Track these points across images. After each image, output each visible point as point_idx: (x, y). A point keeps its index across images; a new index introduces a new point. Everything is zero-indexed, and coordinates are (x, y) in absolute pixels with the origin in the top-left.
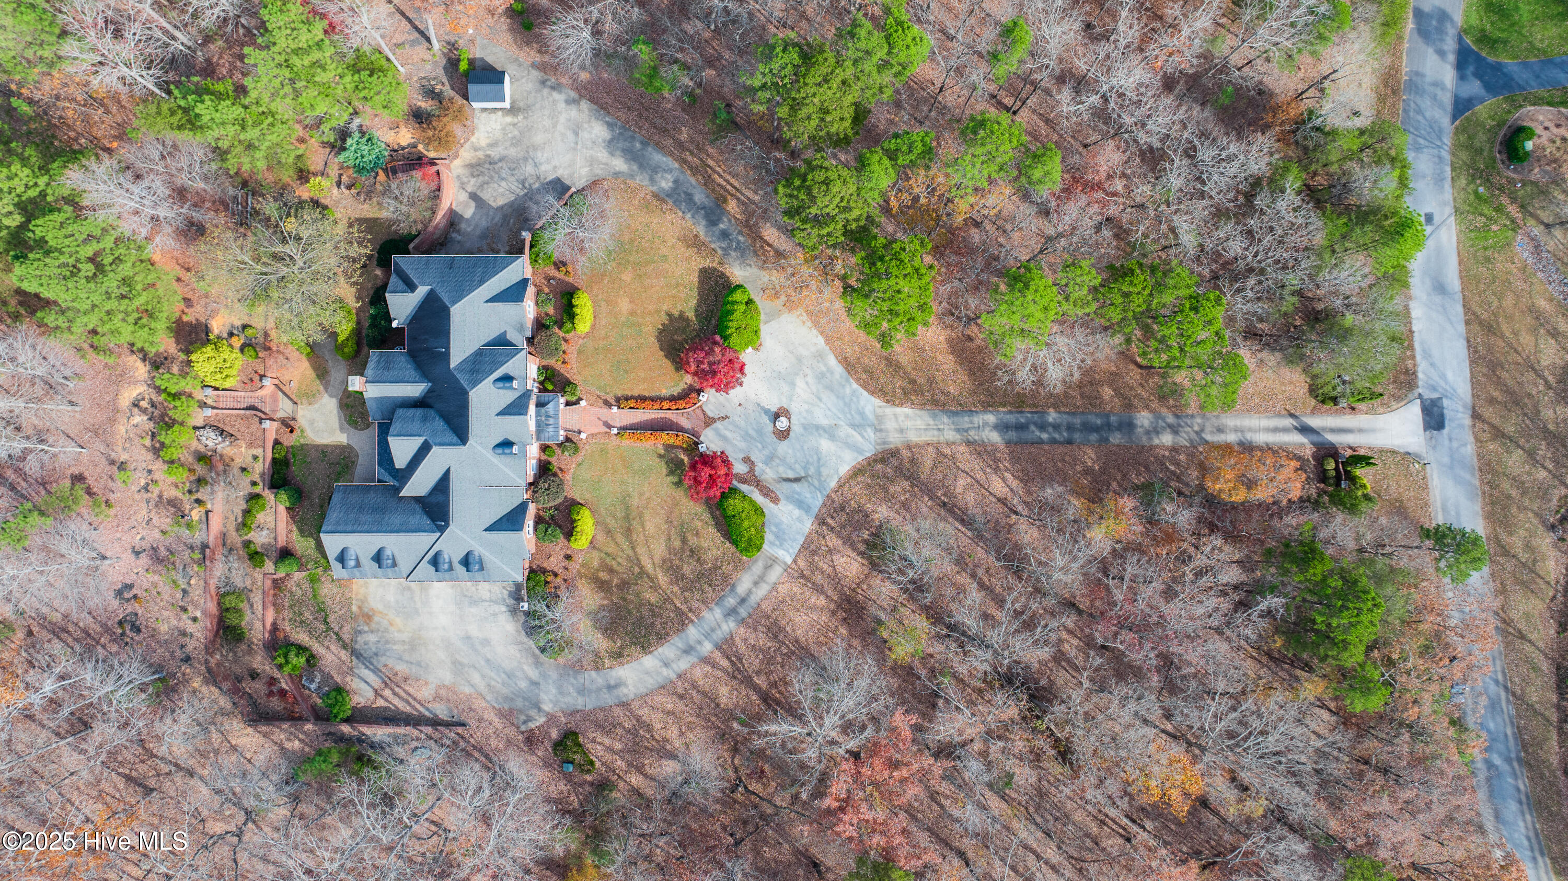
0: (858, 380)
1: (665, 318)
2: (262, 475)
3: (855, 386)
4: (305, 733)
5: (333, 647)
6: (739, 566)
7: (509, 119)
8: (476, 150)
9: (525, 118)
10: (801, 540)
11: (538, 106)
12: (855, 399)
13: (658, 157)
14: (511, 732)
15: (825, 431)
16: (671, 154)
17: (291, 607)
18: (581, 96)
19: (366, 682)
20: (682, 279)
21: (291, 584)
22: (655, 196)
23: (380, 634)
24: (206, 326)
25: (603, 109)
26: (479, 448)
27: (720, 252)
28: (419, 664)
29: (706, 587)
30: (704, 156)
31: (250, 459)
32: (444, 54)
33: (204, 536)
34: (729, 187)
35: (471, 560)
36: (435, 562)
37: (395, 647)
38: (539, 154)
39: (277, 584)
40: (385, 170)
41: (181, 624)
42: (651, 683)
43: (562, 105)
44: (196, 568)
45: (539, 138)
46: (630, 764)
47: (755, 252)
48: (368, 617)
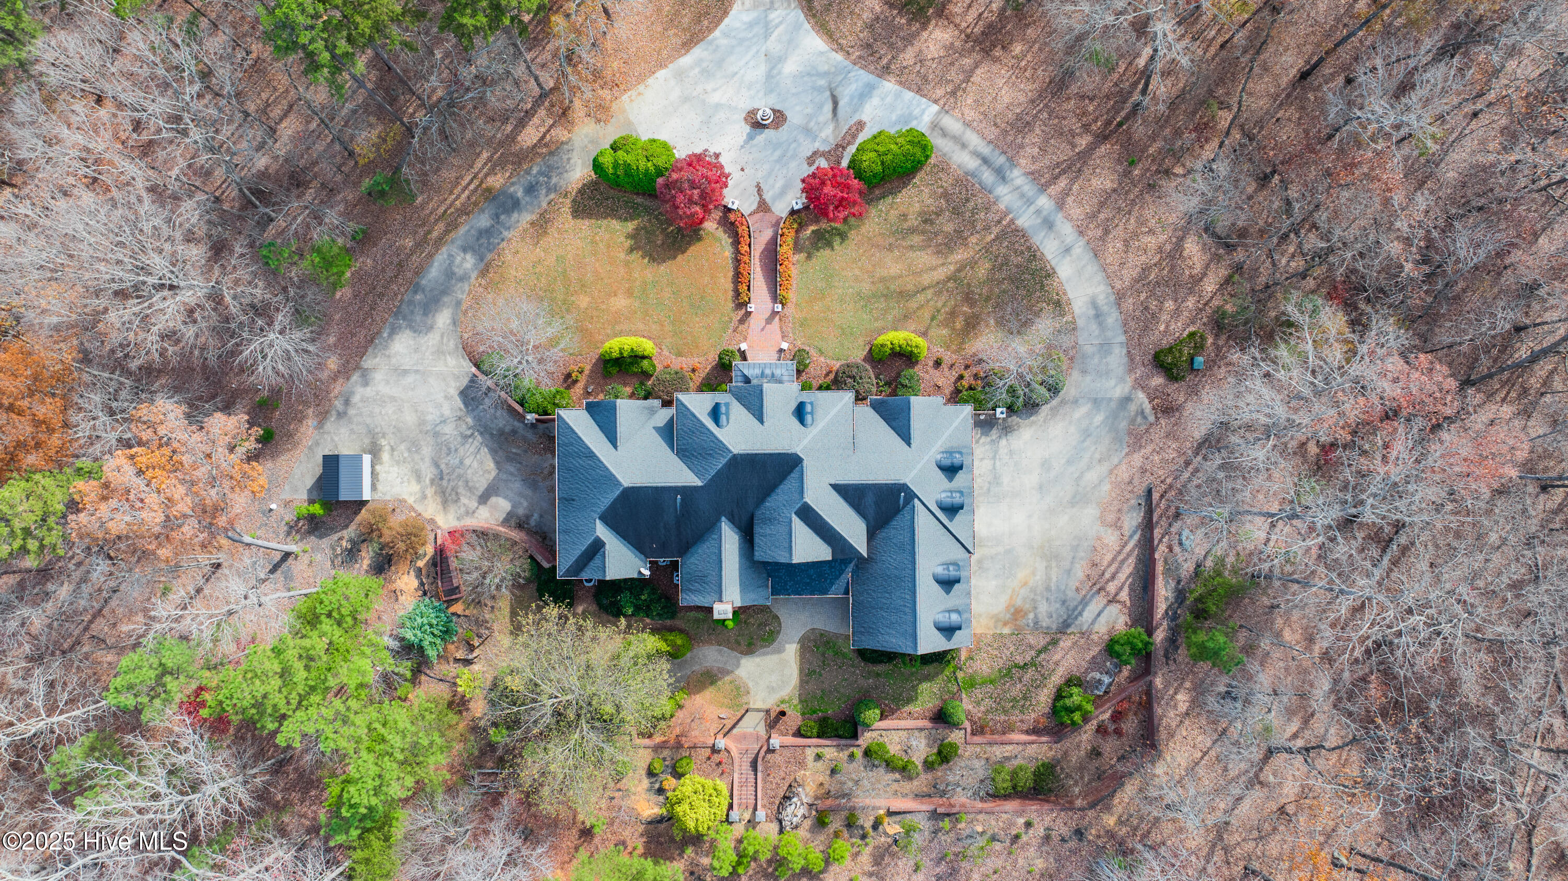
0: (710, 30)
1: (636, 256)
2: (840, 748)
3: (717, 33)
4: (1166, 687)
5: (1057, 657)
6: (943, 167)
7: (385, 456)
8: (424, 497)
9: (384, 437)
10: (909, 95)
11: (368, 421)
12: (733, 34)
13: (434, 272)
14: (1157, 434)
15: (773, 68)
16: (431, 256)
17: (1005, 712)
18: (357, 367)
19: (1099, 615)
20: (586, 237)
21: (978, 712)
22: (483, 273)
23: (1039, 598)
24: (650, 823)
25: (372, 341)
26: (805, 442)
27: (552, 196)
28: (1075, 548)
29: (971, 205)
30: (432, 219)
31: (819, 764)
32: (301, 540)
33: (920, 816)
34: (472, 187)
35: (947, 462)
36: (952, 510)
37: (1054, 579)
38: (429, 418)
39: (979, 729)
40: (450, 603)
41: (1034, 842)
42: (1092, 268)
43: (369, 391)
44: (962, 825)
45: (410, 418)
46: (1191, 291)
47: (551, 153)
48: (1017, 613)
